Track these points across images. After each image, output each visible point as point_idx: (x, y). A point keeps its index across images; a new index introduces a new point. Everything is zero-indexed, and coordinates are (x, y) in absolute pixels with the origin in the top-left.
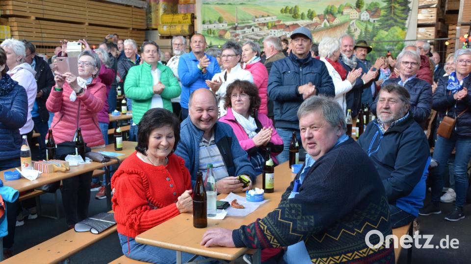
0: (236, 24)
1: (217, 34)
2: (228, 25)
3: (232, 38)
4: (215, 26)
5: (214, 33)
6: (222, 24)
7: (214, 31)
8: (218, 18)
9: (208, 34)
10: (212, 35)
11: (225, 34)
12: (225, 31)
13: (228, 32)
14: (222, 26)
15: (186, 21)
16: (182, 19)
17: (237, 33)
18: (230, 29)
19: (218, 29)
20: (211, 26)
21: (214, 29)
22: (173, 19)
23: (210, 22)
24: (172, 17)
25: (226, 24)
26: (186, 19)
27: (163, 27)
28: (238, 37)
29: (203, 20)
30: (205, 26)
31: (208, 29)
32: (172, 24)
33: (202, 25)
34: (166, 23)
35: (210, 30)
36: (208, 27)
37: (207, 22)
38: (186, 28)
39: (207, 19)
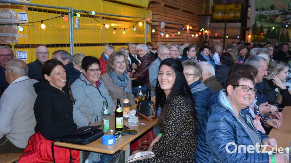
0: (287, 10)
1: (268, 19)
2: (279, 11)
3: (282, 21)
4: (267, 13)
5: (265, 18)
6: (274, 11)
7: (266, 16)
8: (270, 6)
9: (260, 18)
10: (264, 19)
11: (276, 18)
12: (276, 16)
13: (279, 17)
14: (273, 13)
15: (237, 9)
16: (234, 8)
17: (288, 17)
18: (281, 14)
19: (270, 14)
20: (263, 13)
21: (266, 15)
22: (226, 7)
23: (263, 9)
24: (225, 6)
25: (278, 11)
26: (238, 7)
27: (218, 14)
28: (288, 20)
29: (256, 8)
30: (258, 13)
31: (260, 15)
32: (226, 12)
33: (256, 12)
34: (220, 10)
35: (262, 15)
36: (260, 13)
37: (260, 9)
38: (238, 15)
39: (259, 7)
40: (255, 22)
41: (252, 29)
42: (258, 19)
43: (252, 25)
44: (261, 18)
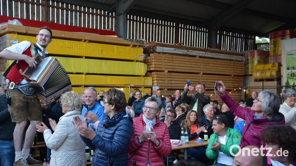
15: (274, 68)
16: (271, 67)
20: (294, 71)
23: (294, 68)
24: (263, 66)
27: (256, 73)
29: (287, 67)
30: (289, 71)
31: (292, 73)
32: (263, 71)
33: (287, 70)
34: (259, 70)
35: (294, 73)
36: (291, 72)
37: (291, 68)
38: (274, 73)
39: (290, 66)
40: (287, 80)
41: (285, 87)
42: (291, 77)
43: (285, 83)
44: (293, 76)
